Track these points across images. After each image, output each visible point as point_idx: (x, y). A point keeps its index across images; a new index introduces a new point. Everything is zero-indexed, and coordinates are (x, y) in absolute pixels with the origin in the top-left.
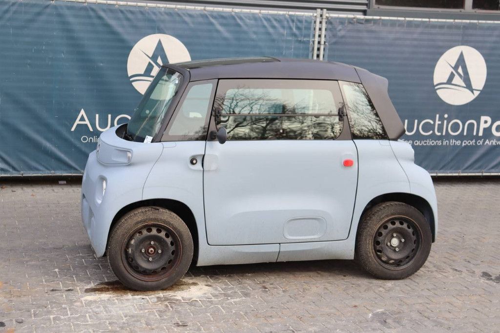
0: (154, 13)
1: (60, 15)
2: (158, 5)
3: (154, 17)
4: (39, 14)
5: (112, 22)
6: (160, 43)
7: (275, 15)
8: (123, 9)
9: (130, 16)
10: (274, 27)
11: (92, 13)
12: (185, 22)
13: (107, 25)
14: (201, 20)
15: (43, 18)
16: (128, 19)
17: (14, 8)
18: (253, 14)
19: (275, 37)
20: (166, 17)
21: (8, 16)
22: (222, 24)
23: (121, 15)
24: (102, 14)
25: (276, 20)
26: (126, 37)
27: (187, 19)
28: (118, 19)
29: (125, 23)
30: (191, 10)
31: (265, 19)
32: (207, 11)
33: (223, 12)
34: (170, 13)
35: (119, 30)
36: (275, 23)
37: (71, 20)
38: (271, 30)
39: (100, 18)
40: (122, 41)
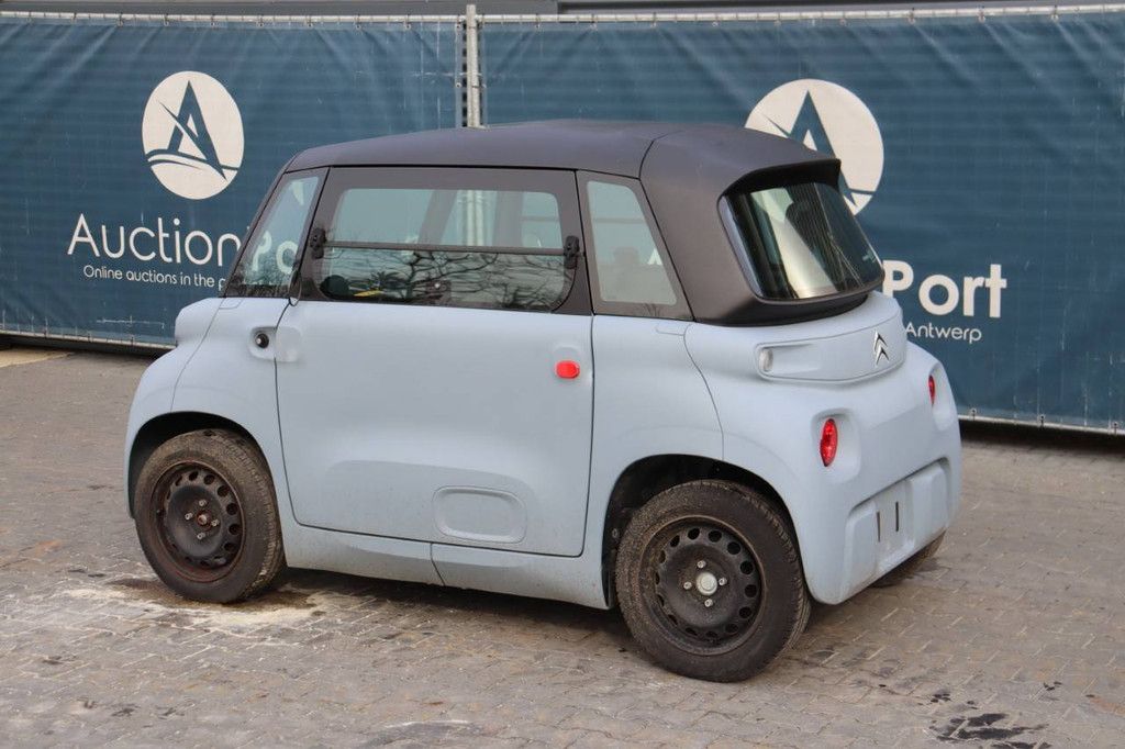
0: (795, 34)
1: (606, 52)
2: (805, 14)
3: (794, 43)
4: (568, 53)
5: (707, 60)
6: (808, 100)
7: (1097, 14)
8: (727, 29)
9: (745, 44)
10: (1092, 47)
11: (666, 44)
12: (866, 51)
13: (697, 68)
14: (904, 42)
15: (576, 60)
16: (741, 52)
17: (526, 45)
18: (1037, 17)
19: (1095, 71)
20: (821, 42)
21: (518, 59)
22: (952, 49)
23: (724, 44)
24: (687, 44)
25: (1098, 27)
26: (738, 91)
27: (870, 42)
28: (720, 52)
29: (735, 60)
30: (879, 20)
31: (1067, 27)
32: (916, 19)
33: (956, 18)
34: (830, 31)
35: (721, 75)
36: (1098, 38)
37: (629, 60)
38: (1085, 55)
39: (683, 52)
40: (728, 100)
